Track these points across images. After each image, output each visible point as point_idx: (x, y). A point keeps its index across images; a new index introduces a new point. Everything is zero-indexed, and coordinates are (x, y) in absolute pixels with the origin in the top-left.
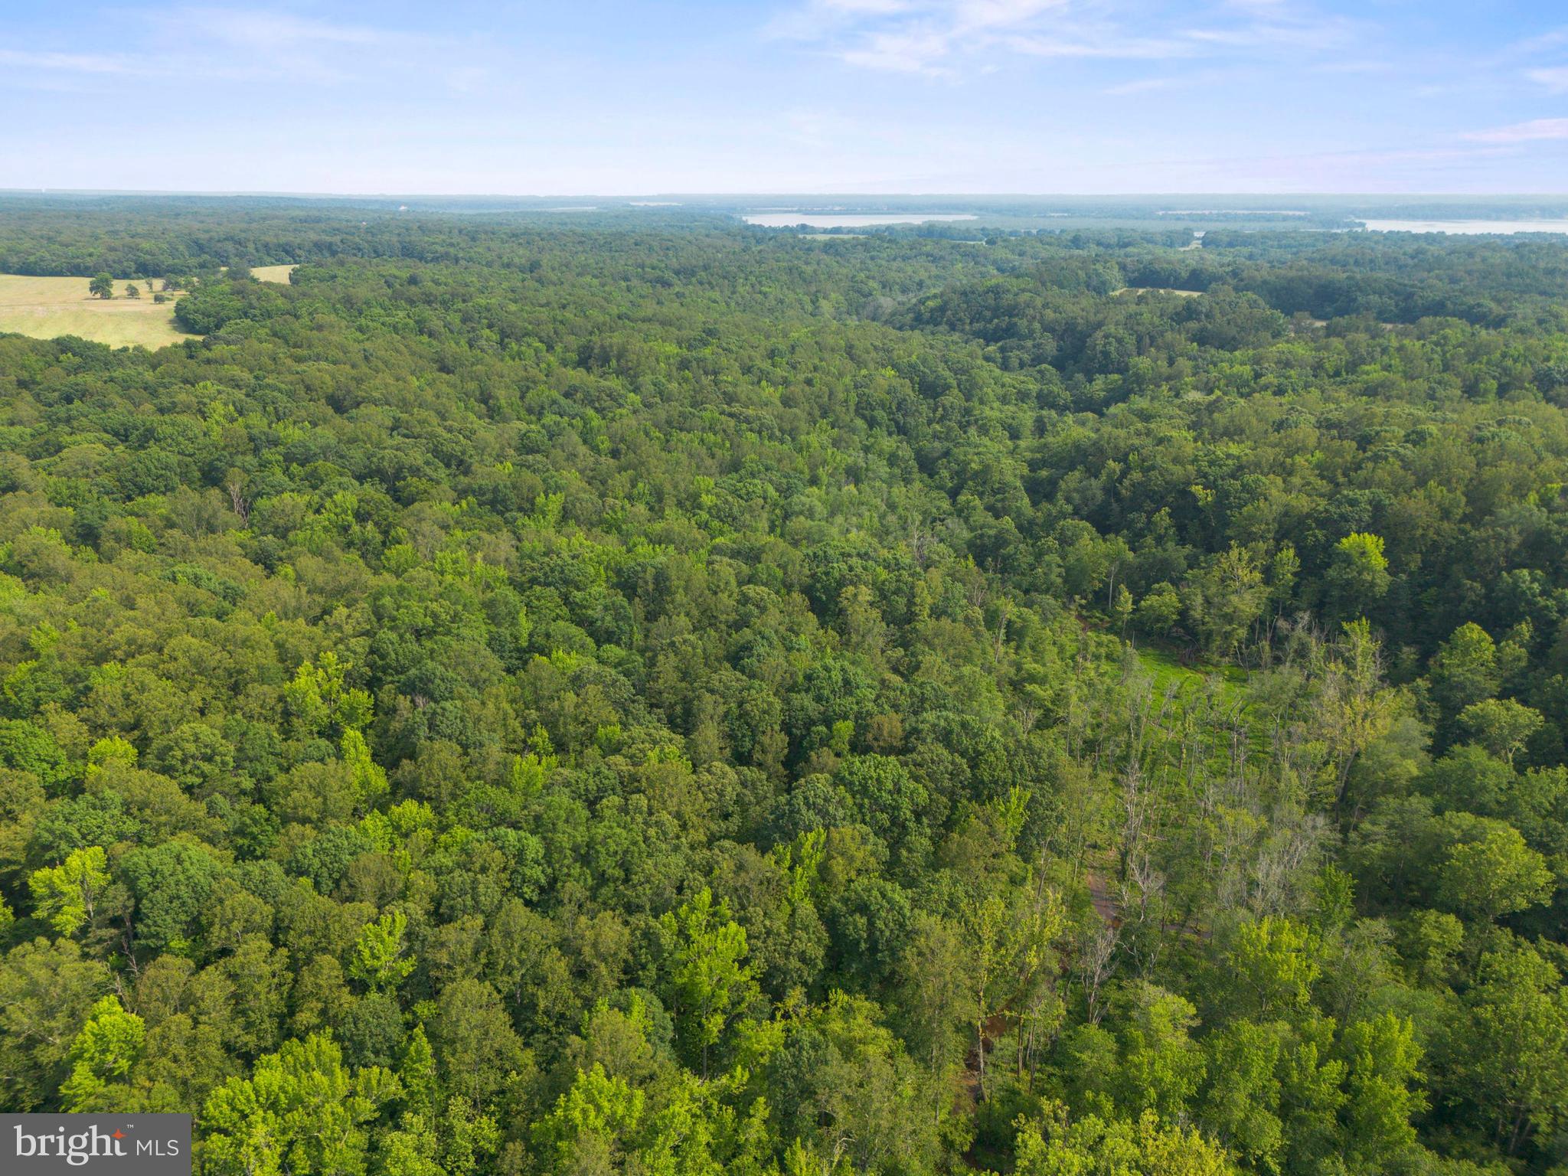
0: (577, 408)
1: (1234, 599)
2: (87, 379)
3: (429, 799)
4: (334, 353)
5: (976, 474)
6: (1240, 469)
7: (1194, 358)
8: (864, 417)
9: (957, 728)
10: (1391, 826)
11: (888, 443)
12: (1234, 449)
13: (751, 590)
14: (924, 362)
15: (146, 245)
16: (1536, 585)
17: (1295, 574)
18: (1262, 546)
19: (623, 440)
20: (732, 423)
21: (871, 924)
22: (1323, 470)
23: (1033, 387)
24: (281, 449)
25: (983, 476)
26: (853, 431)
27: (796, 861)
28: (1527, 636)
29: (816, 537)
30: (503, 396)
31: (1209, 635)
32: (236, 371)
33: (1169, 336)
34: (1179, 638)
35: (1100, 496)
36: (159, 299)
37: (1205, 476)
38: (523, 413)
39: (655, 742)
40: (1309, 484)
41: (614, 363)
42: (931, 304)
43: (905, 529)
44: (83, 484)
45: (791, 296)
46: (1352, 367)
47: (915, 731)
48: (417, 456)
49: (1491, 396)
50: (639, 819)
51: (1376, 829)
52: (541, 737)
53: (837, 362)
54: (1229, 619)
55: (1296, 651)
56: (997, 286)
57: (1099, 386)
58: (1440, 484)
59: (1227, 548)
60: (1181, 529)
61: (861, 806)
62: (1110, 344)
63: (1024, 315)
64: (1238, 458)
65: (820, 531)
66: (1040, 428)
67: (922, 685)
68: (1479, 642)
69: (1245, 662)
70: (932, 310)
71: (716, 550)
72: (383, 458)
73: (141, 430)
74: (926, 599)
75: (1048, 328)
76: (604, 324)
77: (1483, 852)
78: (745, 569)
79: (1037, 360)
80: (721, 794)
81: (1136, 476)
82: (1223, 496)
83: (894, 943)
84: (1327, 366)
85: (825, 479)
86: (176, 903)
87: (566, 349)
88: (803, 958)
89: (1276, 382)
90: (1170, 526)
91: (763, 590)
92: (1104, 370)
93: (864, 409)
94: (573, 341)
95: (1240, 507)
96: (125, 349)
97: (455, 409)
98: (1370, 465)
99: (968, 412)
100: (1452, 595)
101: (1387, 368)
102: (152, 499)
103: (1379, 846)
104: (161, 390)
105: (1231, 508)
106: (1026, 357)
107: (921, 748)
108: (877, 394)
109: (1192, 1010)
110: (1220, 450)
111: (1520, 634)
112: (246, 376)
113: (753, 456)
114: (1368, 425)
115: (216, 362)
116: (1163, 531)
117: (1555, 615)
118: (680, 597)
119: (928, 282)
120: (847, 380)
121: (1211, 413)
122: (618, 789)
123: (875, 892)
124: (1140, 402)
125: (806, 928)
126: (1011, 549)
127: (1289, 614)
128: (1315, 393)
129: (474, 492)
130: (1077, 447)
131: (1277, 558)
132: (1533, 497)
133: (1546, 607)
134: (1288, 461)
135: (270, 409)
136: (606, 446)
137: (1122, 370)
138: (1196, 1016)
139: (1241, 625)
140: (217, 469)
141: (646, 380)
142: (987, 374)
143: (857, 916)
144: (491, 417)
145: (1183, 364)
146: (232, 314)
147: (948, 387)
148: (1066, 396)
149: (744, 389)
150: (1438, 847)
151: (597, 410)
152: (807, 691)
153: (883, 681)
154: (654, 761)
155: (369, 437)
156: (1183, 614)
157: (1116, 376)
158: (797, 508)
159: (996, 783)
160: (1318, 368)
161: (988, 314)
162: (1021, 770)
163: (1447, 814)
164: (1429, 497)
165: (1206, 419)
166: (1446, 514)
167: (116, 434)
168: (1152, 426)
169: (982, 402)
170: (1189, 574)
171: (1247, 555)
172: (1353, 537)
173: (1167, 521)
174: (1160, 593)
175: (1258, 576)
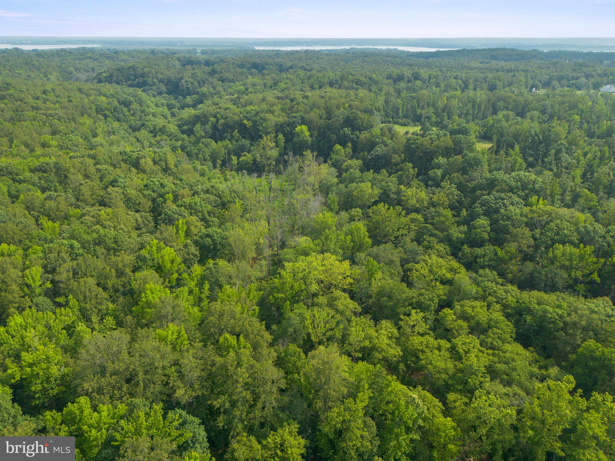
1: (269, 152)
6: (257, 114)
7: (222, 86)
8: (101, 114)
9: (210, 188)
11: (116, 124)
12: (253, 108)
13: (98, 166)
14: (117, 93)
16: (349, 132)
17: (284, 143)
18: (273, 135)
21: (213, 240)
22: (282, 110)
23: (165, 102)
26: (99, 119)
27: (178, 230)
28: (351, 147)
31: (264, 166)
33: (210, 80)
35: (211, 131)
37: (246, 117)
39: (100, 210)
40: (280, 114)
42: (104, 75)
47: (195, 193)
50: (112, 229)
51: (333, 195)
53: (78, 94)
54: (269, 159)
56: (133, 66)
57: (189, 100)
58: (317, 109)
59: (261, 137)
60: (243, 136)
61: (191, 212)
62: (188, 84)
63: (149, 77)
64: (255, 110)
66: (174, 115)
68: (340, 149)
69: (277, 173)
70: (106, 77)
74: (172, 162)
75: (161, 81)
77: (361, 190)
78: (93, 160)
79: (160, 94)
80: (137, 220)
81: (222, 121)
82: (255, 122)
83: (222, 243)
85: (100, 135)
88: (193, 254)
92: (189, 94)
93: (99, 110)
95: (262, 125)
98: (296, 106)
99: (143, 112)
100: (328, 140)
101: (286, 84)
105: (258, 126)
106: (154, 93)
107: (201, 196)
109: (309, 238)
110: (249, 108)
111: (349, 146)
114: (290, 96)
116: (237, 138)
117: (356, 140)
118: (72, 170)
119: (97, 68)
120: (86, 100)
121: (239, 100)
123: (210, 230)
125: (191, 246)
127: (286, 154)
128: (267, 92)
130: (196, 116)
131: (278, 138)
133: (353, 138)
134: (271, 109)
137: (197, 93)
139: (273, 161)
142: (144, 96)
143: (207, 239)
145: (219, 88)
147: (131, 102)
148: (178, 104)
149: (41, 105)
150: (350, 194)
152: (148, 189)
153: (174, 183)
154: (104, 215)
156: (254, 160)
157: (195, 96)
158: (95, 144)
159: (228, 202)
160: (265, 85)
161: (132, 77)
162: (235, 197)
163: (350, 185)
164: (315, 113)
165: (238, 102)
166: (321, 118)
168: (221, 106)
169: (148, 107)
170: (252, 148)
171: (269, 138)
172: (299, 127)
173: (238, 135)
174: (245, 156)
175: (274, 144)
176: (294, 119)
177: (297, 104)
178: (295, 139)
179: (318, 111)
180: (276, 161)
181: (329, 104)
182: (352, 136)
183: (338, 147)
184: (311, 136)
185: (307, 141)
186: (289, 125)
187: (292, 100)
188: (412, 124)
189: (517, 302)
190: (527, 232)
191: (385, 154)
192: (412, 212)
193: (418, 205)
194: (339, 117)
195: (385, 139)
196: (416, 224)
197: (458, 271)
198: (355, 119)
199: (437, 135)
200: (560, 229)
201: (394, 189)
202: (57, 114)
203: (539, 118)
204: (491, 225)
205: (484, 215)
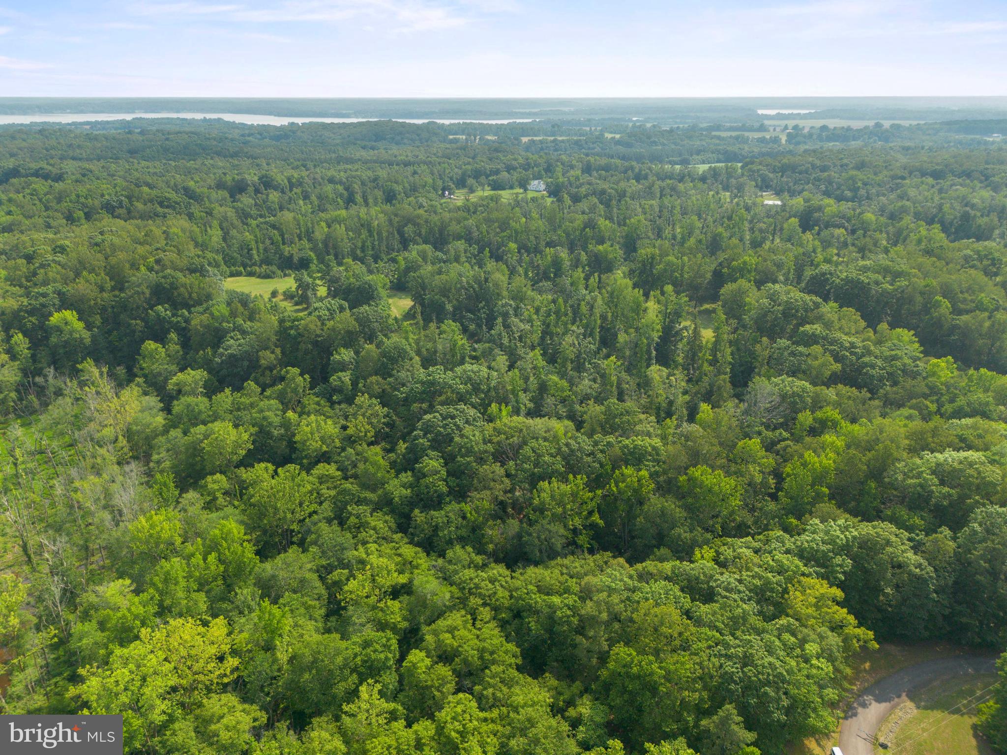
22: (11, 281)
58: (90, 273)
98: (42, 271)
101: (9, 213)
111: (172, 339)
117: (184, 325)
131: (13, 342)
132: (143, 268)
150: (195, 449)
164: (87, 281)
172: (56, 315)
176: (42, 300)
177: (42, 266)
178: (54, 340)
179: (92, 277)
180: (17, 391)
181: (113, 261)
182: (174, 319)
183: (151, 346)
184: (89, 327)
185: (82, 339)
186: (32, 312)
187: (29, 258)
188: (279, 272)
189: (511, 597)
190: (499, 470)
191: (246, 352)
192: (317, 462)
193: (325, 448)
194: (139, 286)
195: (240, 321)
196: (329, 485)
197: (414, 563)
198: (174, 287)
199: (329, 310)
200: (539, 456)
201: (276, 420)
203: (465, 252)
204: (446, 464)
205: (432, 448)
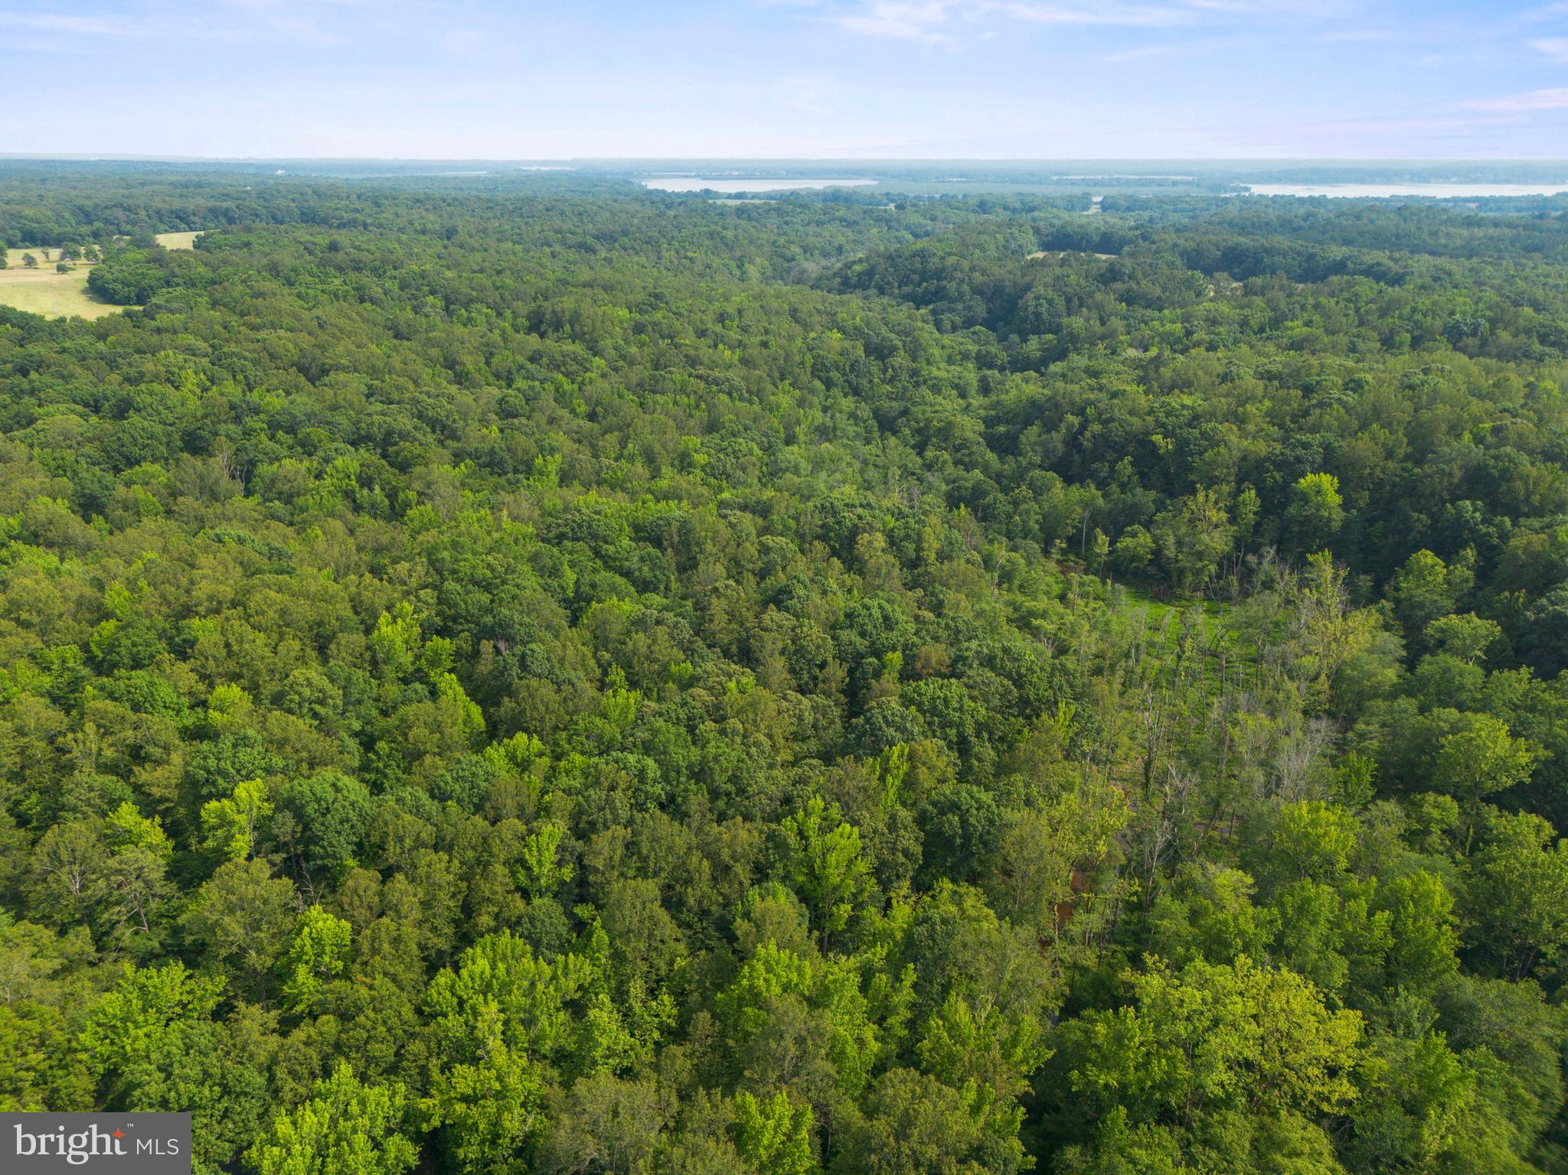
0: (543, 373)
1: (1205, 537)
2: (36, 349)
3: (535, 732)
4: (287, 321)
5: (939, 430)
6: (1195, 420)
7: (1125, 318)
8: (820, 379)
9: (1000, 654)
10: (1384, 725)
11: (847, 403)
12: (1187, 400)
13: (768, 539)
14: (868, 324)
15: (29, 212)
16: (1477, 515)
17: (1255, 513)
18: (1225, 488)
19: (598, 403)
20: (702, 385)
21: (964, 823)
22: (1272, 416)
23: (973, 348)
24: (262, 416)
25: (945, 433)
26: (812, 391)
27: (886, 770)
28: (1472, 560)
29: (806, 492)
30: (470, 362)
31: (1181, 572)
32: (191, 340)
33: (1099, 296)
34: (1152, 577)
35: (1061, 448)
36: (61, 269)
37: (1163, 425)
38: (491, 379)
39: (730, 676)
40: (1262, 430)
41: (567, 328)
42: (857, 268)
43: (886, 483)
44: (69, 455)
45: (716, 262)
46: (1276, 323)
47: (960, 659)
48: (404, 422)
49: (1406, 349)
50: (738, 740)
51: (1370, 728)
52: (617, 675)
53: (786, 325)
54: (1200, 556)
55: (1263, 583)
56: (923, 250)
57: (1033, 346)
58: (1383, 427)
59: (1193, 492)
60: (1143, 476)
61: (930, 724)
62: (1041, 305)
63: (952, 279)
64: (1193, 408)
65: (809, 486)
66: (985, 389)
67: (953, 619)
68: (1433, 567)
69: (1217, 596)
70: (859, 274)
71: (722, 504)
72: (372, 424)
73: (113, 401)
74: (932, 544)
75: (978, 291)
76: (547, 289)
77: (1472, 739)
78: (760, 521)
79: (969, 323)
80: (800, 719)
81: (1096, 428)
82: (1182, 445)
83: (986, 837)
84: (1252, 322)
85: (802, 438)
86: (347, 826)
87: (515, 315)
88: (906, 853)
89: (1207, 338)
90: (1133, 474)
91: (782, 540)
92: (1037, 331)
93: (819, 370)
94: (522, 308)
95: (1201, 454)
96: (62, 320)
97: (426, 374)
98: (1318, 411)
99: (915, 373)
100: (1401, 526)
101: (1308, 324)
102: (147, 467)
103: (1375, 743)
104: (120, 360)
105: (1191, 455)
106: (957, 319)
107: (970, 673)
108: (832, 357)
109: (1249, 880)
110: (1175, 400)
111: (1466, 559)
112: (202, 345)
113: (731, 416)
114: (1307, 376)
115: (167, 331)
116: (1126, 479)
117: (1495, 541)
118: (709, 547)
119: (848, 247)
120: (799, 342)
121: (1157, 368)
122: (706, 716)
123: (964, 794)
124: (1079, 361)
125: (905, 828)
126: (989, 499)
127: (1255, 549)
128: (1245, 348)
129: (470, 455)
130: (1033, 403)
131: (1240, 499)
132: (1467, 436)
133: (1488, 534)
134: (1241, 409)
135: (240, 377)
136: (583, 409)
137: (1056, 330)
138: (1253, 885)
139: (1211, 562)
140: (201, 438)
141: (607, 343)
142: (927, 333)
143: (950, 816)
144: (460, 383)
145: (1116, 323)
146: (154, 283)
147: (894, 349)
148: (1003, 357)
149: (705, 352)
150: (1428, 740)
151: (566, 375)
152: (851, 626)
153: (917, 618)
154: (735, 691)
155: (351, 404)
156: (1158, 553)
157: (1051, 336)
158: (783, 466)
159: (1039, 700)
160: (1244, 324)
161: (916, 277)
162: (1060, 689)
163: (1435, 710)
164: (1373, 438)
165: (1152, 374)
166: (1390, 455)
167: (86, 405)
168: (1104, 381)
169: (929, 363)
170: (1158, 517)
171: (1212, 497)
172: (1310, 477)
173: (1130, 469)
174: (1134, 535)
175: (1224, 516)
176: (1300, 452)
177: (1321, 405)
178: (1292, 510)
179: (1383, 434)
180: (1220, 565)
181: (1425, 415)
182: (1483, 529)
183: (1427, 557)
184: (1346, 506)
185: (1330, 520)
186: (1278, 466)
187: (1308, 390)
194: (1448, 462)
198: (1506, 476)
202: (728, 380)
